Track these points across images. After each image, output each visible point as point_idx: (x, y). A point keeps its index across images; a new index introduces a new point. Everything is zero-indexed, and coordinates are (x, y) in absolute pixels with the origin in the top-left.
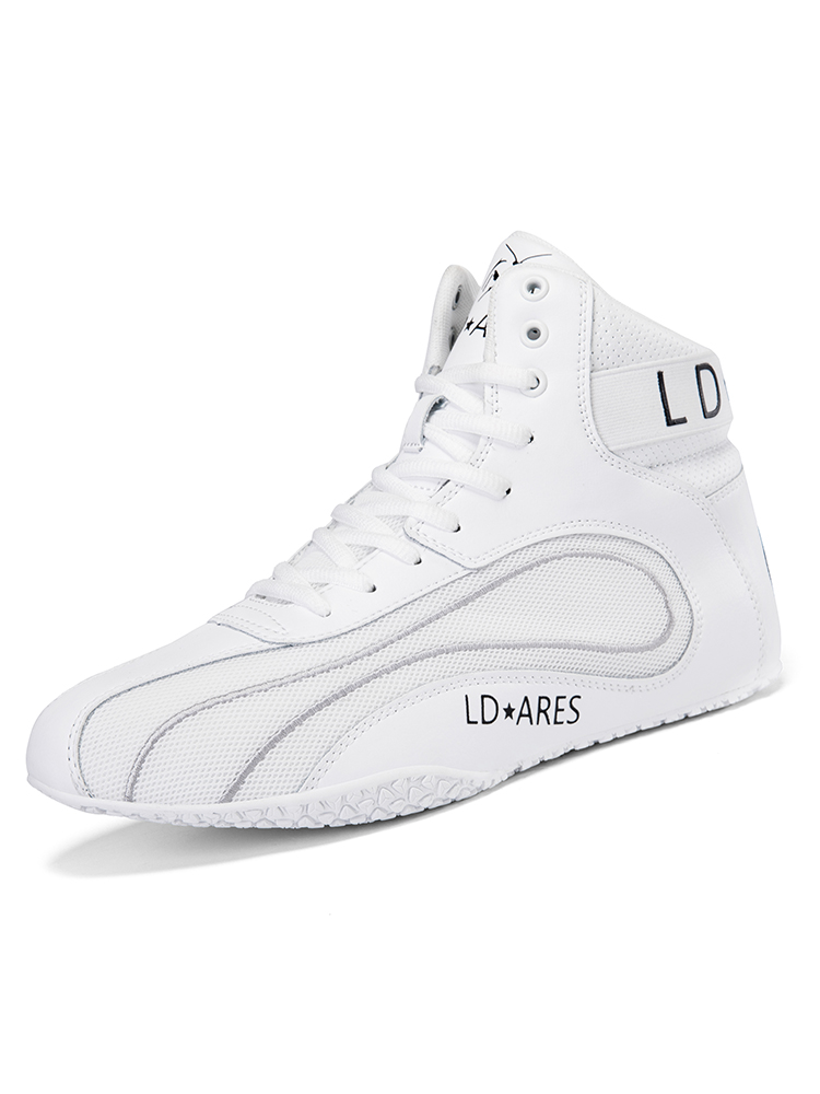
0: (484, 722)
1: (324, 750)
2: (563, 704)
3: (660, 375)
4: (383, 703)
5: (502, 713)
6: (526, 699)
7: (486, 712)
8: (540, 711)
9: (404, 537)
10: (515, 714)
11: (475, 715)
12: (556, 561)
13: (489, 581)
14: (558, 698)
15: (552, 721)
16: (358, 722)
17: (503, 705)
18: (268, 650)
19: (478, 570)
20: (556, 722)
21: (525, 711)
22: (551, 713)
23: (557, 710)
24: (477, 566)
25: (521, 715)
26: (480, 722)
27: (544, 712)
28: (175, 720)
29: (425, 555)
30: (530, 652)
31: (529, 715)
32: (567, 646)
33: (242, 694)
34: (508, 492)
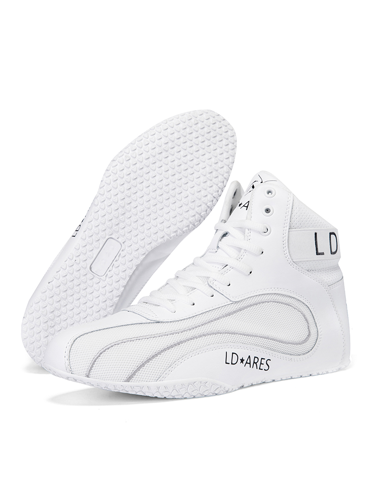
0: (232, 364)
1: (169, 366)
2: (263, 361)
3: (316, 234)
4: (194, 350)
5: (239, 361)
6: (249, 356)
7: (233, 360)
8: (254, 363)
9: (207, 285)
10: (245, 362)
11: (229, 361)
12: (267, 303)
13: (239, 307)
14: (262, 359)
15: (258, 368)
16: (182, 357)
17: (240, 358)
18: (149, 323)
19: (236, 302)
20: (260, 369)
21: (248, 362)
22: (258, 364)
23: (261, 364)
24: (235, 300)
25: (247, 363)
26: (230, 363)
27: (256, 363)
28: (110, 346)
29: (215, 294)
30: (253, 338)
31: (250, 363)
32: (268, 338)
33: (138, 339)
34: (251, 273)
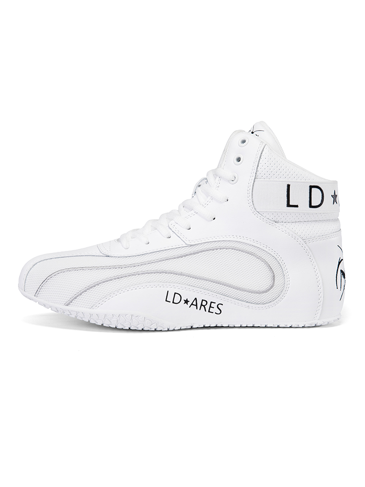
0: (173, 302)
1: (103, 297)
2: (213, 305)
3: (289, 186)
4: (136, 284)
5: (183, 301)
6: (196, 299)
7: (175, 299)
8: (202, 305)
9: (168, 227)
10: (189, 303)
11: (170, 298)
12: (225, 250)
13: (195, 250)
14: (211, 302)
15: (207, 310)
17: (184, 298)
19: (191, 245)
20: (209, 311)
21: (195, 303)
22: (207, 307)
23: (210, 307)
24: (190, 244)
25: (192, 304)
26: (172, 302)
27: (204, 306)
29: (173, 235)
30: (200, 281)
31: (196, 305)
33: (82, 268)
34: (214, 219)
